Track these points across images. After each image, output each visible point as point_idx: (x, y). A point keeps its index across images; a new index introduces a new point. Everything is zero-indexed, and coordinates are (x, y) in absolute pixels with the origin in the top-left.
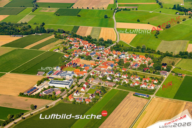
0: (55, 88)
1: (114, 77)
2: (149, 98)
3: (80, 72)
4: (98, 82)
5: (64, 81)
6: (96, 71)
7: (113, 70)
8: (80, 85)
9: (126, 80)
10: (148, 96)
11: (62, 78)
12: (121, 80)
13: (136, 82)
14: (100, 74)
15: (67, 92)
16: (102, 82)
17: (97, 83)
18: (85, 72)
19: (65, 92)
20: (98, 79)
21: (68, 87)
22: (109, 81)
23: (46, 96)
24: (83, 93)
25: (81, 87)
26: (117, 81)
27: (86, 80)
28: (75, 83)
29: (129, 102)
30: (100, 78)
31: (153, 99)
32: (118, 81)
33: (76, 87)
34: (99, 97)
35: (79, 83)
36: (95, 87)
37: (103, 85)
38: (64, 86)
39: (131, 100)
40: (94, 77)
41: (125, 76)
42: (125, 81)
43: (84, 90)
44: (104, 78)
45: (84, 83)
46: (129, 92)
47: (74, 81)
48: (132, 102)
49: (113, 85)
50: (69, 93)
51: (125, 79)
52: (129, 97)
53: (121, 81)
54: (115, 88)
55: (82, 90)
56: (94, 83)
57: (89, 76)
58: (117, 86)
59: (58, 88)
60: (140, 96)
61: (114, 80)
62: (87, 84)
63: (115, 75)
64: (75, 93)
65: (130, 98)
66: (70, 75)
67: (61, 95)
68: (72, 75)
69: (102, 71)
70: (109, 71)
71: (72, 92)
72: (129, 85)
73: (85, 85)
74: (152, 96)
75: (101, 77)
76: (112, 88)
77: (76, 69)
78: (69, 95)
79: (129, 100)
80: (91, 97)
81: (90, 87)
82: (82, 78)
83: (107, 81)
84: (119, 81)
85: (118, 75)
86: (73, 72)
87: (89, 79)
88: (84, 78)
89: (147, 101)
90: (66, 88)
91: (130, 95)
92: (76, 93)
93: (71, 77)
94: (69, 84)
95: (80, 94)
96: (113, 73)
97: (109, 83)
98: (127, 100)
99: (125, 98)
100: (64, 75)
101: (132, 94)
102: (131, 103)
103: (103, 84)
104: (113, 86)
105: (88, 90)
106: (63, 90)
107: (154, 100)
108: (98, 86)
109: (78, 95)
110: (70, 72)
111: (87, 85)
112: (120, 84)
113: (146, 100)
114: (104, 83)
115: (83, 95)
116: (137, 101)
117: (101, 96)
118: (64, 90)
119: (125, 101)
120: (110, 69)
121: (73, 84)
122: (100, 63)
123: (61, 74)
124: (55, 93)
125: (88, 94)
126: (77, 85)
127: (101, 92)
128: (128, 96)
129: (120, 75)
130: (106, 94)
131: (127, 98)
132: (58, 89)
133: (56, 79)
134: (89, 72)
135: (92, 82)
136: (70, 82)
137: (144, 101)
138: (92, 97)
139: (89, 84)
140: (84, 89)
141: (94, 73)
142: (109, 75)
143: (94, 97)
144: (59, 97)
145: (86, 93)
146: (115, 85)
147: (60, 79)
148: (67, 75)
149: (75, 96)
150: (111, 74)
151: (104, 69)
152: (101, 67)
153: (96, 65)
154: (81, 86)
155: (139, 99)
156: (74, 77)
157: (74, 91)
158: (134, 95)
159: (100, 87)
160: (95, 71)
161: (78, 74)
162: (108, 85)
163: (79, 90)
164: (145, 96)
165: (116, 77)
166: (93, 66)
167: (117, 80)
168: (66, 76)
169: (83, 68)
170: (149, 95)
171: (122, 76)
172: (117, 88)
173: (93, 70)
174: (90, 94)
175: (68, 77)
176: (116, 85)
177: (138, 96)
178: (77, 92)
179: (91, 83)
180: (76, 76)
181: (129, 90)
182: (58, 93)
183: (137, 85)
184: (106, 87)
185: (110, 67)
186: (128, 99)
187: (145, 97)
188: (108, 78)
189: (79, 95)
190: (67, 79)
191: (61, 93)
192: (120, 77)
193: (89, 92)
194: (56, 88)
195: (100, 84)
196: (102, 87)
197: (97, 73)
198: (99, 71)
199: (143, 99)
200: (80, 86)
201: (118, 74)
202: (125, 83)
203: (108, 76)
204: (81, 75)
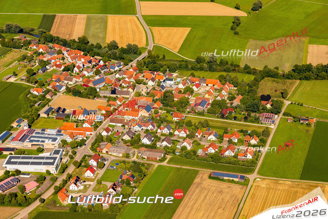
0: (21, 176)
1: (156, 137)
2: (245, 182)
3: (75, 129)
4: (123, 151)
5: (41, 155)
6: (114, 124)
7: (152, 120)
8: (82, 161)
9: (187, 143)
10: (242, 177)
11: (35, 148)
12: (174, 142)
13: (210, 146)
14: (125, 131)
15: (51, 182)
16: (133, 150)
17: (121, 155)
18: (87, 129)
19: (47, 183)
20: (122, 143)
21: (52, 169)
22: (146, 146)
23: (2, 197)
24: (91, 183)
25: (85, 166)
26: (166, 146)
27: (92, 149)
28: (69, 159)
29: (202, 197)
30: (125, 142)
31: (255, 184)
32: (168, 145)
33: (71, 169)
34: (130, 190)
35: (78, 158)
36: (117, 164)
37: (135, 159)
38: (42, 169)
39: (206, 192)
40: (110, 140)
41: (183, 132)
42: (185, 144)
43: (92, 175)
44: (135, 142)
45: (89, 156)
46: (198, 171)
47: (64, 153)
48: (210, 194)
49: (159, 156)
50: (58, 184)
51: (184, 139)
52: (199, 184)
53: (174, 144)
54: (165, 163)
55: (88, 174)
56: (113, 154)
57: (100, 139)
58: (169, 157)
59: (28, 174)
60: (225, 178)
61: (158, 144)
62: (97, 157)
63: (159, 131)
64: (73, 185)
65: (203, 186)
66: (54, 140)
67: (38, 193)
68: (59, 138)
69: (128, 124)
70: (143, 122)
71: (65, 182)
72: (195, 152)
73: (93, 163)
74: (251, 177)
75: (126, 137)
76: (156, 165)
77: (65, 123)
78: (58, 190)
79: (201, 192)
80: (111, 190)
81: (104, 165)
82: (82, 143)
83: (144, 149)
84: (170, 146)
85: (166, 131)
86: (59, 131)
87: (99, 146)
88: (89, 143)
89: (244, 190)
90: (48, 172)
91: (202, 178)
92: (75, 184)
93: (57, 143)
94: (54, 162)
95: (85, 186)
96: (154, 127)
97: (148, 153)
98: (197, 190)
99: (192, 188)
100: (38, 141)
101: (206, 176)
102: (207, 198)
103: (135, 156)
104: (158, 158)
105: (101, 172)
106: (41, 179)
107: (258, 186)
108: (124, 162)
109: (79, 188)
110: (52, 132)
111: (97, 160)
112: (174, 152)
113: (241, 186)
114: (136, 153)
115: (91, 188)
116: (221, 192)
117: (135, 187)
118: (45, 178)
119: (192, 195)
120: (145, 117)
121: (64, 161)
122: (119, 103)
123: (32, 139)
124: (23, 189)
125: (103, 183)
126: (75, 163)
127: (133, 176)
128: (197, 180)
129: (171, 131)
130: (146, 179)
131: (197, 187)
132: (28, 176)
133: (22, 152)
134: (97, 127)
135: (107, 152)
136: (55, 156)
137: (237, 190)
138: (115, 190)
139: (102, 157)
140: (93, 171)
141: (110, 130)
142: (145, 133)
143: (119, 189)
144: (33, 196)
145: (99, 182)
146: (163, 156)
147: (30, 152)
148: (47, 140)
149: (73, 192)
150: (148, 128)
151: (131, 117)
152: (124, 114)
153: (112, 108)
154: (83, 164)
155: (224, 185)
156: (64, 142)
157: (69, 178)
158: (210, 177)
159: (128, 163)
160: (110, 125)
161: (72, 136)
162: (146, 157)
163: (81, 174)
164: (236, 177)
165: (163, 135)
166: (104, 112)
167: (165, 143)
168: (44, 142)
170: (246, 176)
171: (176, 133)
172: (168, 162)
173: (106, 123)
174: (109, 184)
175: (48, 144)
176: (165, 156)
177: (220, 179)
178: (77, 181)
179: (105, 156)
180: (69, 140)
181: (198, 165)
182: (31, 186)
183: (213, 151)
184: (142, 162)
185: (143, 113)
186: (199, 187)
187: (236, 180)
188: (146, 141)
189: (82, 187)
190: (48, 150)
191: (38, 187)
192: (171, 134)
193: (104, 178)
194: (24, 174)
195: (128, 156)
196: (134, 162)
197: (115, 130)
198: (120, 125)
199: (232, 185)
200: (80, 164)
201: (166, 129)
202: (184, 148)
203: (143, 134)
204: (80, 138)
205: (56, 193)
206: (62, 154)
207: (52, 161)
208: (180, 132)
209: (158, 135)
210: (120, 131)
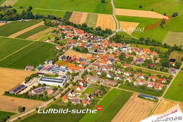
0: (46, 87)
1: (114, 74)
2: (156, 101)
3: (74, 67)
4: (97, 80)
5: (57, 78)
6: (94, 66)
7: (113, 66)
8: (76, 83)
9: (129, 79)
10: (155, 98)
11: (54, 74)
12: (123, 78)
13: (141, 81)
14: (99, 70)
15: (60, 91)
16: (101, 80)
17: (95, 82)
18: (81, 68)
19: (58, 91)
20: (97, 76)
21: (61, 85)
22: (109, 78)
23: (36, 96)
24: (79, 94)
25: (77, 85)
26: (119, 79)
27: (82, 77)
28: (70, 81)
29: (133, 105)
30: (99, 75)
31: (161, 102)
33: (70, 86)
34: (98, 98)
35: (74, 81)
36: (93, 86)
37: (102, 84)
38: (57, 85)
39: (136, 103)
40: (91, 74)
41: (128, 73)
42: (128, 79)
43: (80, 90)
44: (103, 76)
45: (80, 81)
46: (133, 93)
47: (68, 78)
48: (137, 105)
49: (114, 84)
50: (63, 92)
51: (128, 77)
52: (133, 99)
53: (123, 79)
54: (117, 88)
55: (78, 89)
56: (92, 81)
57: (86, 73)
58: (119, 85)
59: (50, 86)
60: (146, 98)
61: (115, 78)
62: (83, 82)
63: (116, 72)
64: (70, 93)
65: (134, 100)
66: (64, 71)
67: (53, 95)
68: (66, 70)
69: (101, 67)
70: (109, 67)
71: (67, 92)
72: (132, 83)
73: (81, 84)
74: (160, 98)
75: (99, 73)
76: (113, 88)
77: (70, 64)
79: (133, 103)
80: (89, 98)
81: (87, 85)
82: (77, 74)
83: (107, 80)
85: (119, 72)
86: (67, 67)
87: (85, 76)
88: (81, 74)
89: (155, 105)
90: (59, 86)
91: (134, 96)
93: (65, 73)
94: (62, 82)
95: (76, 95)
96: (114, 69)
97: (109, 82)
98: (131, 102)
99: (129, 101)
100: (56, 71)
101: (137, 96)
102: (136, 106)
103: (103, 83)
104: (114, 85)
105: (85, 89)
106: (55, 89)
107: (163, 103)
108: (97, 85)
109: (73, 95)
110: (63, 67)
112: (122, 83)
113: (154, 102)
114: (103, 81)
115: (79, 96)
116: (143, 104)
117: (100, 98)
118: (57, 89)
119: (128, 104)
120: (110, 64)
121: (67, 82)
122: (98, 57)
123: (53, 70)
124: (46, 93)
125: (85, 94)
126: (73, 83)
127: (100, 92)
128: (132, 97)
129: (122, 72)
130: (106, 94)
131: (131, 101)
132: (49, 87)
133: (48, 76)
134: (86, 67)
135: (89, 79)
136: (63, 79)
137: (151, 104)
139: (86, 81)
140: (81, 88)
141: (92, 69)
142: (109, 72)
143: (92, 98)
144: (51, 97)
145: (83, 94)
146: (116, 84)
147: (52, 76)
148: (60, 71)
149: (70, 97)
150: (111, 70)
151: (103, 64)
152: (100, 62)
153: (94, 59)
154: (76, 84)
155: (145, 101)
156: (69, 73)
157: (69, 90)
158: (139, 96)
159: (99, 86)
160: (92, 67)
161: (73, 70)
162: (108, 84)
163: (75, 89)
164: (152, 98)
165: (118, 74)
166: (90, 60)
168: (59, 72)
169: (78, 62)
170: (157, 97)
171: (125, 73)
172: (118, 87)
173: (91, 65)
174: (88, 95)
175: (61, 73)
176: (117, 84)
177: (143, 98)
178: (72, 91)
179: (88, 81)
180: (71, 72)
181: (133, 90)
182: (50, 92)
183: (142, 84)
184: (106, 86)
185: (109, 62)
186: (132, 101)
187: (152, 99)
188: (109, 76)
189: (74, 95)
190: (60, 76)
191: (53, 93)
192: (122, 74)
193: (86, 91)
194: (48, 86)
195: (99, 82)
196: (102, 86)
197: (94, 69)
198: (97, 67)
199: (150, 101)
200: (75, 84)
201: (120, 71)
202: (127, 81)
203: (108, 73)
204: (76, 71)
205: (62, 96)
206: (67, 78)
207: (61, 81)
208: (126, 73)
209: (116, 74)
210: (97, 70)
